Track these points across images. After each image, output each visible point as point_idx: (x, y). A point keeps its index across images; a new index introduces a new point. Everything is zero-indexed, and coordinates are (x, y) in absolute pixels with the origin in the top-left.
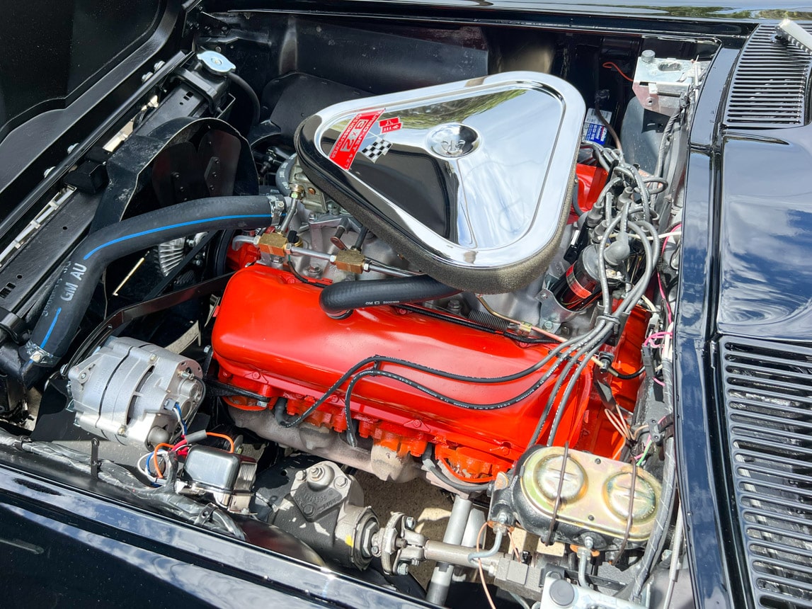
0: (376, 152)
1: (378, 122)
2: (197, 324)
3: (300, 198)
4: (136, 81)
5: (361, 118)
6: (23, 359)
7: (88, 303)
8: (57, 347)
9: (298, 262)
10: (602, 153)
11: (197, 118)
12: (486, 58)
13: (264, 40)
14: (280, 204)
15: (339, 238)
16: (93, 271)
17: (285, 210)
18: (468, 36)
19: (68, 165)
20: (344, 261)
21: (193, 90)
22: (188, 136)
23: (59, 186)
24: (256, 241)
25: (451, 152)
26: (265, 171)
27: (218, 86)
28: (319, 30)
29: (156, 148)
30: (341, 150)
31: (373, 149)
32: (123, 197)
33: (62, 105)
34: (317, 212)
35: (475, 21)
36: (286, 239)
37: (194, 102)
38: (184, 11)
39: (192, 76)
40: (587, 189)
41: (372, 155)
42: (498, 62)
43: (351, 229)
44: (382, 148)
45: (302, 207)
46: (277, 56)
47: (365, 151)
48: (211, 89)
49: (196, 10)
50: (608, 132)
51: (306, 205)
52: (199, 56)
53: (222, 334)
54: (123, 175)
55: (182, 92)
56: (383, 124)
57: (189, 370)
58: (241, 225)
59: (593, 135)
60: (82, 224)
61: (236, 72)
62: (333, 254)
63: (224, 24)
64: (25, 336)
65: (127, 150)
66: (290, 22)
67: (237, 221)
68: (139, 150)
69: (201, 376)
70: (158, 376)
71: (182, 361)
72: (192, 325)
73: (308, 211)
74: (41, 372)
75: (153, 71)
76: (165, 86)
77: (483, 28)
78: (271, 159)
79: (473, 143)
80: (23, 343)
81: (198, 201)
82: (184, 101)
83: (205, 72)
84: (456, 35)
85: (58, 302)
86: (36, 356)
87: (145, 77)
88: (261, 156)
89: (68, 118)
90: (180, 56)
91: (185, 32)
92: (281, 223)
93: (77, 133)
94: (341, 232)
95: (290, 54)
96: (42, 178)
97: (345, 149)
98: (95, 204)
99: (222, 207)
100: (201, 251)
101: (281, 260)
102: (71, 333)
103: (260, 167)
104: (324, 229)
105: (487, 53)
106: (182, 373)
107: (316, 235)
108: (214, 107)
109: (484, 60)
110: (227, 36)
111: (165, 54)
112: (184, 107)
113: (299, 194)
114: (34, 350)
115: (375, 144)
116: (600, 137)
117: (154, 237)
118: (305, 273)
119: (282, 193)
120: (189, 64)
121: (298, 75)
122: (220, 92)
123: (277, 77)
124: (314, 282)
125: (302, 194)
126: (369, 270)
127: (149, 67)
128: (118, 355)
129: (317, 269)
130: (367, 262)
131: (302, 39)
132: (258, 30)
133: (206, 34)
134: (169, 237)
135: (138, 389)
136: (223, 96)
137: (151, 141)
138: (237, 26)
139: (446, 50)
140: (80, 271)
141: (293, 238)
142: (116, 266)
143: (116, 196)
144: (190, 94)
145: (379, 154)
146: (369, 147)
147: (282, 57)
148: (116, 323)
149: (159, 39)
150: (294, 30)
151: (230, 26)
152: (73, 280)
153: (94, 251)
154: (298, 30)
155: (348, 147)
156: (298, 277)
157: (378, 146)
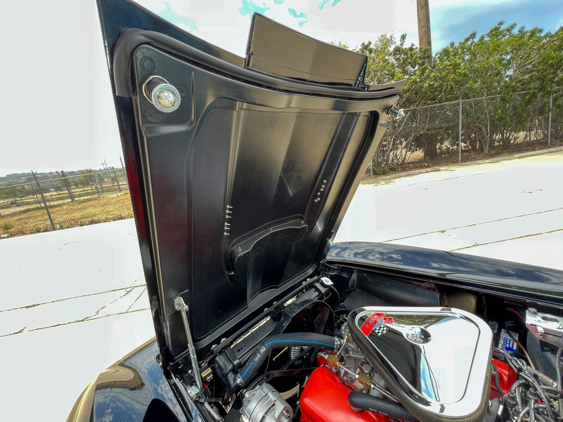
0: (380, 331)
1: (383, 318)
2: (299, 385)
3: (347, 342)
4: (300, 284)
5: (376, 314)
6: (235, 380)
7: (262, 363)
8: (246, 379)
9: (343, 372)
10: (510, 360)
11: (316, 300)
12: (438, 296)
13: (345, 275)
14: (339, 343)
15: (362, 366)
16: (267, 351)
17: (340, 346)
18: (428, 286)
19: (272, 308)
20: (362, 380)
21: (317, 290)
22: (312, 306)
23: (266, 316)
24: (326, 357)
25: (417, 340)
26: (338, 324)
27: (326, 289)
28: (365, 275)
29: (300, 309)
30: (366, 326)
31: (379, 330)
32: (284, 324)
33: (277, 288)
34: (353, 350)
35: (431, 281)
36: (338, 360)
37: (317, 293)
38: (320, 264)
39: (318, 285)
40: (506, 378)
41: (379, 332)
42: (445, 298)
43: (368, 363)
44: (383, 330)
45: (348, 346)
46: (349, 281)
47: (376, 329)
48: (323, 290)
49: (324, 263)
50: (518, 345)
51: (349, 346)
52: (321, 279)
53: (305, 397)
54: (287, 316)
55: (314, 290)
56: (385, 319)
57: (288, 412)
58: (322, 348)
59: (508, 345)
60: (270, 330)
61: (333, 285)
62: (358, 374)
63: (332, 268)
64: (239, 370)
65: (290, 308)
66: (355, 271)
67: (321, 345)
68: (294, 308)
69: (292, 417)
70: (275, 410)
71: (286, 406)
72: (298, 384)
73: (350, 349)
74: (238, 388)
75: (306, 281)
76: (308, 287)
77: (436, 284)
78: (341, 319)
79: (429, 339)
80: (237, 373)
81: (308, 333)
82: (313, 293)
83: (322, 284)
84: (422, 284)
85: (252, 360)
86: (239, 381)
87: (303, 283)
88: (337, 317)
89: (277, 292)
90: (316, 278)
91: (319, 269)
92: (338, 351)
93: (278, 298)
94: (363, 364)
95: (354, 281)
96: (263, 311)
97: (367, 326)
98: (275, 325)
99: (316, 338)
100: (307, 352)
101: (336, 369)
102: (253, 374)
103: (336, 321)
104: (355, 359)
105: (439, 294)
106: (284, 412)
107: (353, 361)
108: (323, 296)
109: (437, 297)
110: (332, 272)
111: (311, 276)
112: (312, 295)
113: (347, 340)
114: (239, 378)
115: (381, 327)
116: (513, 346)
117: (290, 343)
118: (345, 378)
119: (341, 337)
120: (317, 281)
121: (355, 289)
122: (326, 291)
123: (347, 288)
124: (348, 385)
125: (348, 341)
126: (374, 389)
127: (305, 280)
128: (264, 392)
129: (351, 378)
130: (373, 384)
131: (358, 276)
132: (344, 272)
133: (326, 271)
134: (295, 345)
135: (266, 413)
136: (327, 293)
137: (298, 306)
138: (337, 270)
139: (418, 290)
140: (263, 350)
141: (342, 360)
142: (275, 351)
143: (282, 324)
144: (316, 291)
145: (382, 332)
146: (378, 328)
147: (350, 282)
148: (268, 376)
149: (310, 271)
150: (356, 273)
151: (334, 269)
152: (260, 353)
153: (270, 343)
154: (357, 273)
155: (369, 326)
156: (341, 379)
157: (382, 329)
